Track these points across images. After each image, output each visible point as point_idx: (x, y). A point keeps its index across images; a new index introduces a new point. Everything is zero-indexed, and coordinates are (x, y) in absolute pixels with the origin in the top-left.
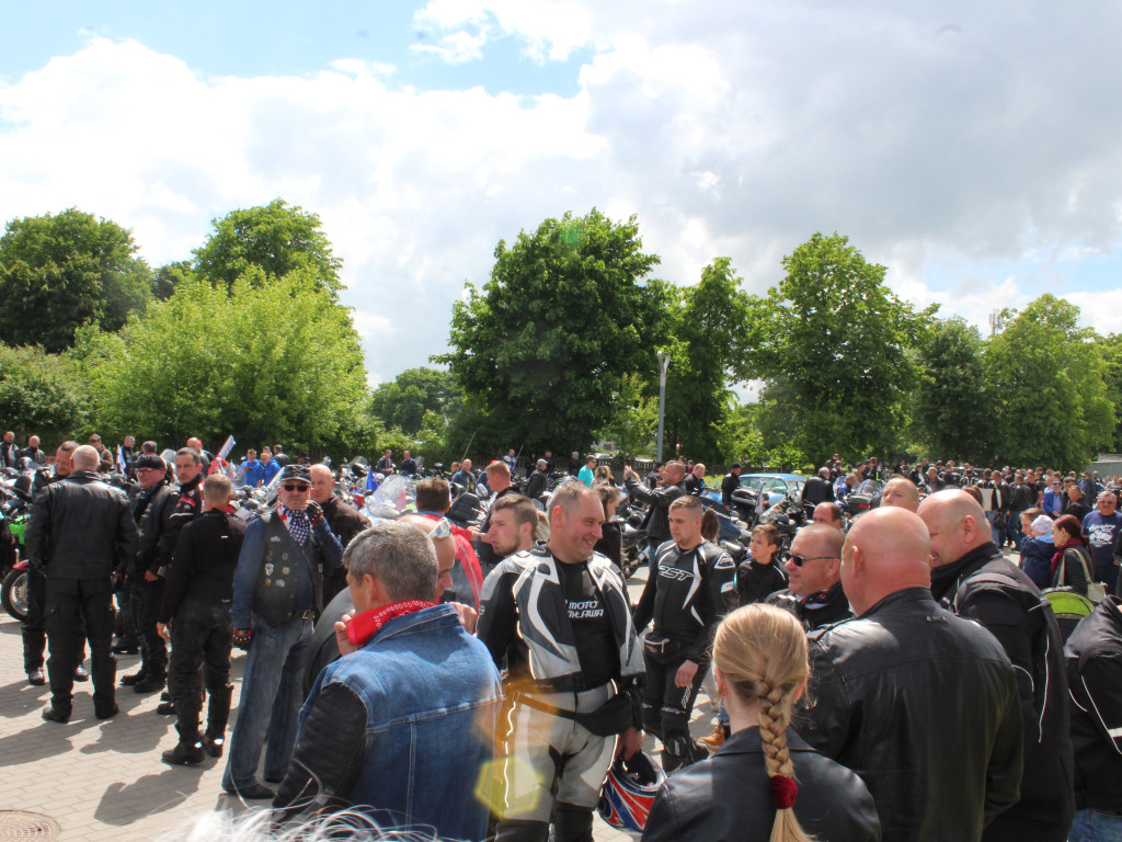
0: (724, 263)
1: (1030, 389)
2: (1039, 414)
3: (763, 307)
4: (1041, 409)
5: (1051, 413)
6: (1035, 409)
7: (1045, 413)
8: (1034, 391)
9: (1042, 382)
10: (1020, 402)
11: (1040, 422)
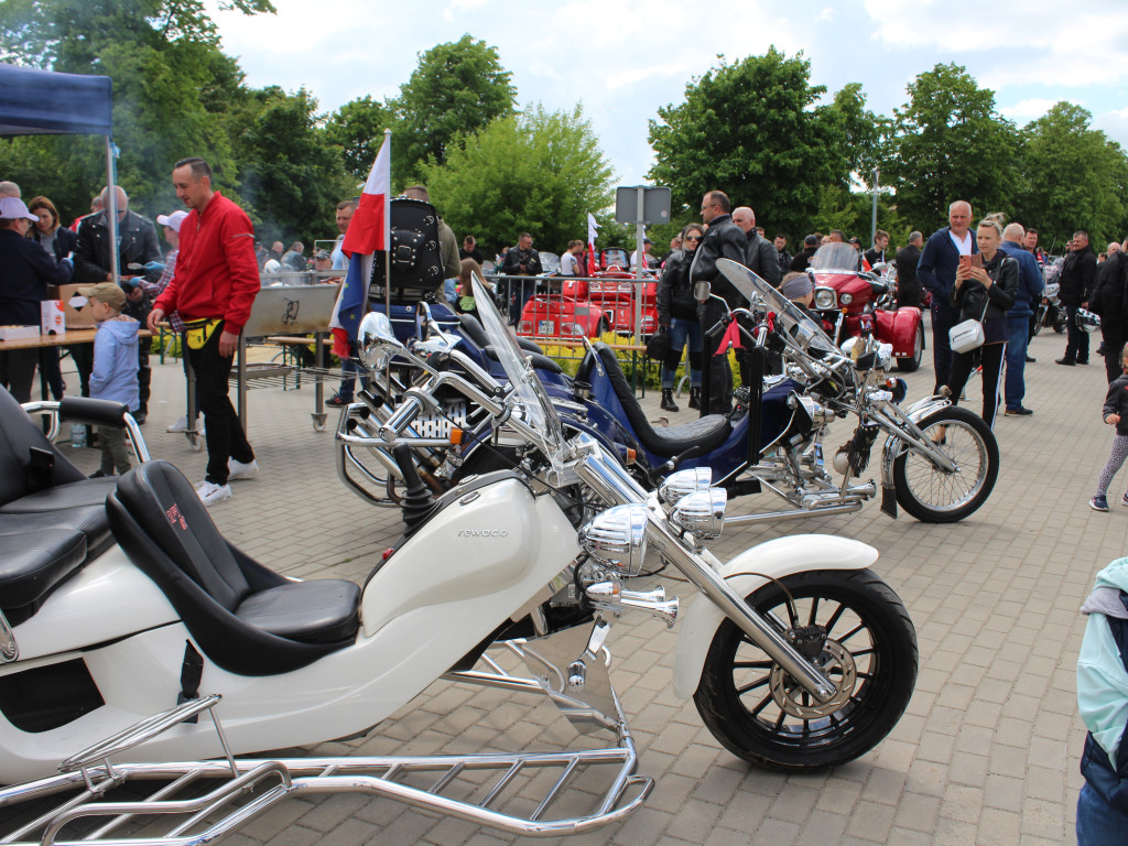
0: (857, 87)
1: (1064, 188)
2: (1072, 209)
3: (888, 125)
4: (1074, 206)
5: (1083, 208)
6: (1070, 205)
7: (1078, 209)
8: (1068, 189)
9: (1074, 181)
10: (1058, 200)
11: (1073, 217)
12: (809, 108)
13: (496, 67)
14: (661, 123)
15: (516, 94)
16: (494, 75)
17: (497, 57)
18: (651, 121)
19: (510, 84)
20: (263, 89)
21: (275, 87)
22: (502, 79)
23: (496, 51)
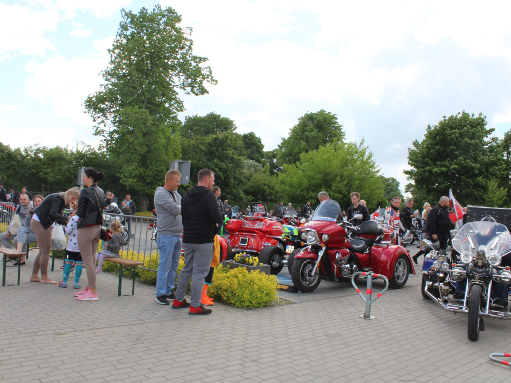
12: (486, 139)
13: (336, 123)
14: (414, 148)
15: (344, 135)
16: (334, 127)
17: (336, 119)
18: (409, 149)
19: (342, 131)
20: (247, 133)
21: (251, 132)
22: (338, 128)
23: (336, 116)
